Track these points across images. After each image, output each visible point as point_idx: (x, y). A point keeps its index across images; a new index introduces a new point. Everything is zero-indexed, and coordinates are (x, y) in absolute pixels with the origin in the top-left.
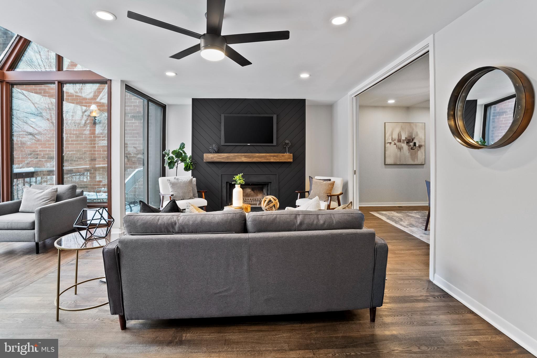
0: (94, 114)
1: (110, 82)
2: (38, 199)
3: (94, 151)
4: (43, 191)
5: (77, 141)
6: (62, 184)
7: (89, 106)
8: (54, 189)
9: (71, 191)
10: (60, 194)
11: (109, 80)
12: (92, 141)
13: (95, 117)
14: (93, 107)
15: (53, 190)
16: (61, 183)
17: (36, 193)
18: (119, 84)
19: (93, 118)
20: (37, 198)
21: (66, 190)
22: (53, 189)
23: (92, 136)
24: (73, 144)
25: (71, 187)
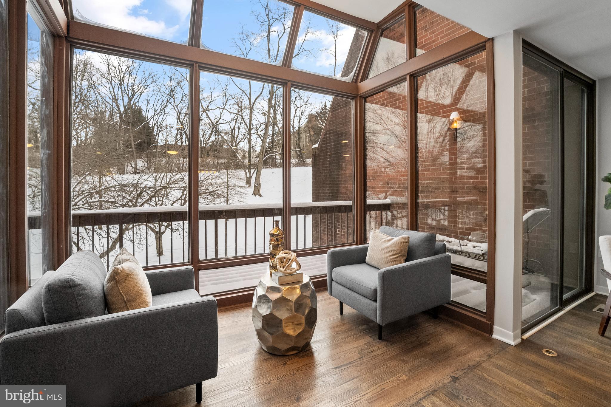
0: (456, 125)
1: (491, 42)
2: (385, 251)
3: (456, 178)
4: (391, 237)
5: (434, 165)
6: (416, 231)
7: (449, 116)
8: (405, 239)
9: (428, 244)
10: (412, 246)
11: (489, 39)
12: (452, 165)
13: (456, 130)
14: (454, 115)
15: (403, 240)
16: (414, 228)
17: (383, 240)
18: (511, 40)
19: (454, 131)
20: (384, 249)
21: (421, 242)
22: (403, 238)
23: (453, 157)
24: (429, 170)
25: (427, 237)
